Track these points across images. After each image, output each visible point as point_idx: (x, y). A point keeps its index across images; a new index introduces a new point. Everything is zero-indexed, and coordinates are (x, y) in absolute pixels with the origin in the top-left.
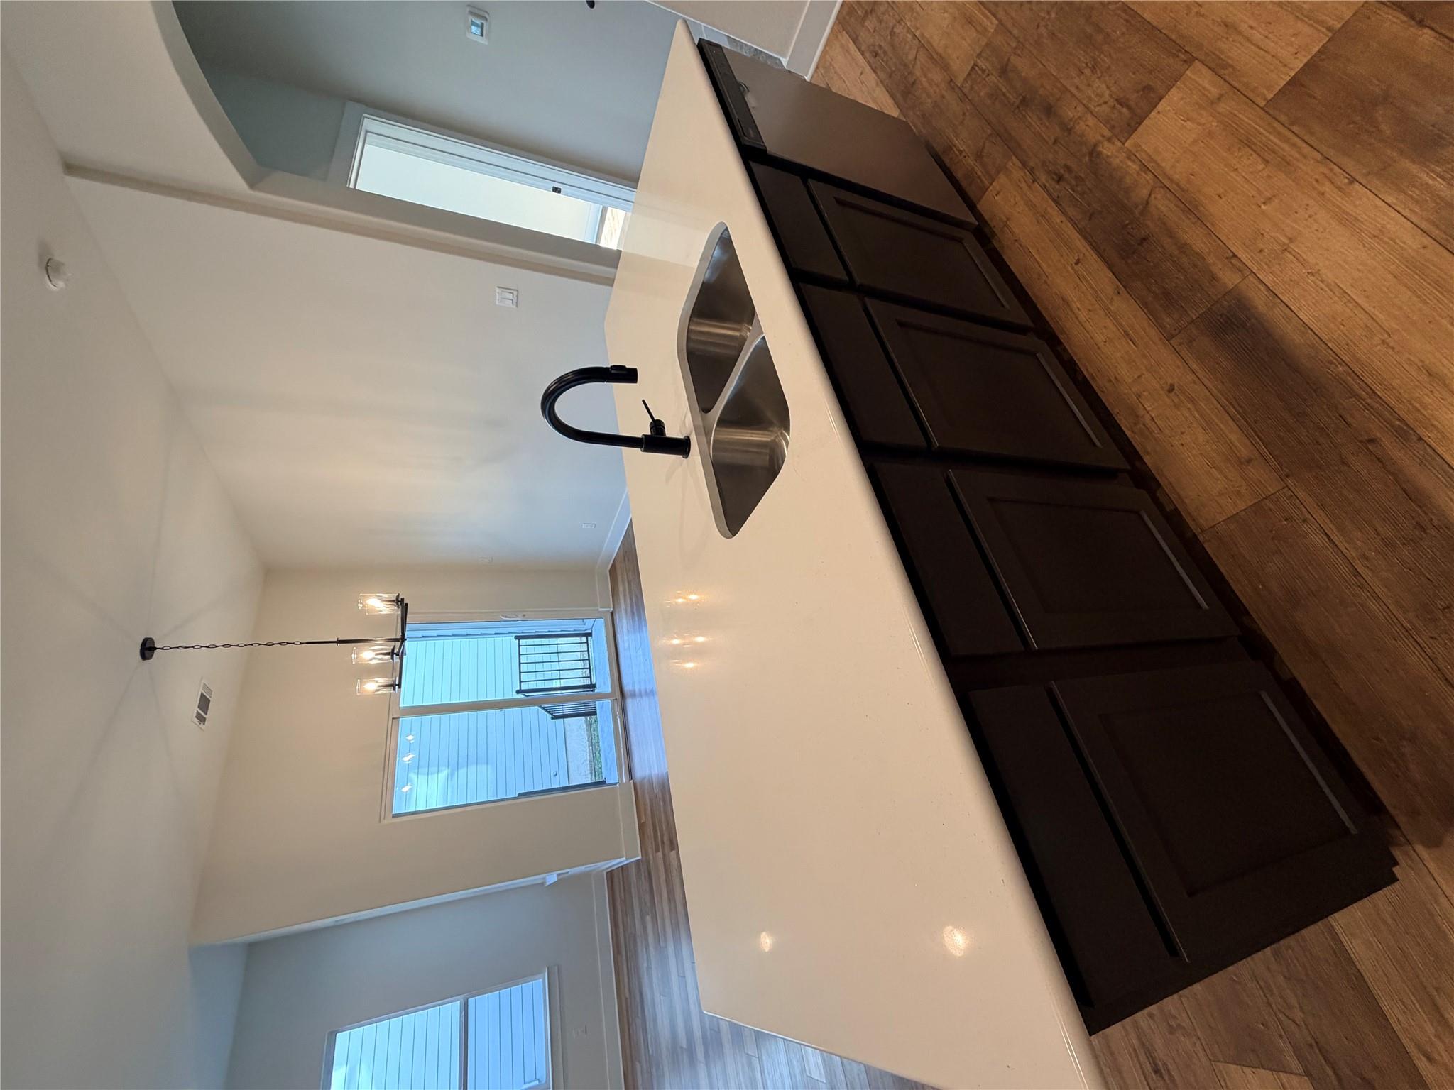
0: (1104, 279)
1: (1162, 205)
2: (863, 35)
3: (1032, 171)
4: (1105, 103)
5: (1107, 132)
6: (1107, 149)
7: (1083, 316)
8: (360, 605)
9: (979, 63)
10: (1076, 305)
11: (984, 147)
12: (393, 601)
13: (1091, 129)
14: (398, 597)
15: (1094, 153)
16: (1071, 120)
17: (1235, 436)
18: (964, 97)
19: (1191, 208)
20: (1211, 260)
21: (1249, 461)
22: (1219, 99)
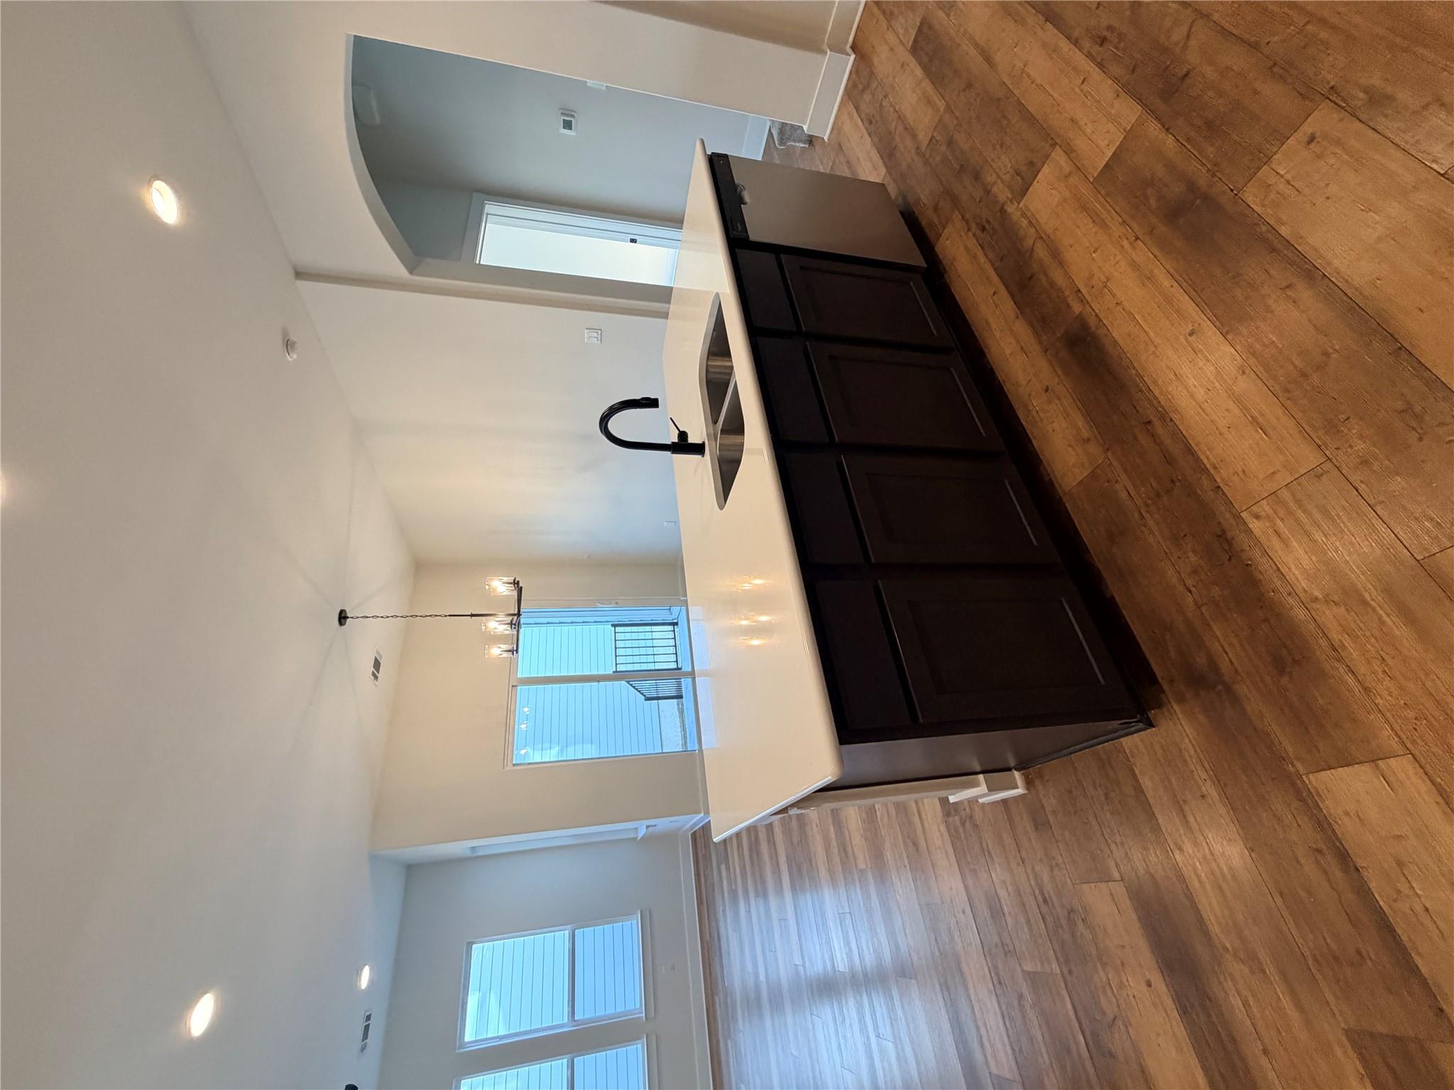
0: (1009, 306)
1: (1041, 252)
2: (863, 106)
3: (967, 222)
4: (1008, 172)
5: (1010, 196)
6: (1010, 208)
7: (998, 334)
8: (487, 587)
9: (935, 134)
10: (994, 326)
11: (939, 201)
12: (511, 583)
13: (1002, 193)
14: (514, 580)
15: (1003, 211)
16: (989, 184)
17: (1080, 423)
18: (926, 163)
19: (1056, 254)
20: (1067, 293)
21: (1089, 440)
22: (1069, 174)
